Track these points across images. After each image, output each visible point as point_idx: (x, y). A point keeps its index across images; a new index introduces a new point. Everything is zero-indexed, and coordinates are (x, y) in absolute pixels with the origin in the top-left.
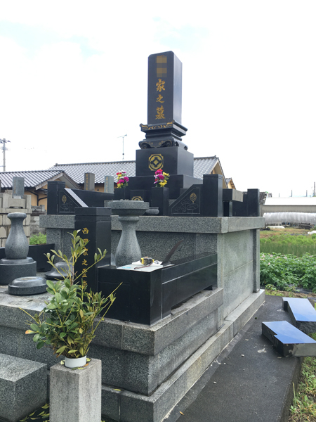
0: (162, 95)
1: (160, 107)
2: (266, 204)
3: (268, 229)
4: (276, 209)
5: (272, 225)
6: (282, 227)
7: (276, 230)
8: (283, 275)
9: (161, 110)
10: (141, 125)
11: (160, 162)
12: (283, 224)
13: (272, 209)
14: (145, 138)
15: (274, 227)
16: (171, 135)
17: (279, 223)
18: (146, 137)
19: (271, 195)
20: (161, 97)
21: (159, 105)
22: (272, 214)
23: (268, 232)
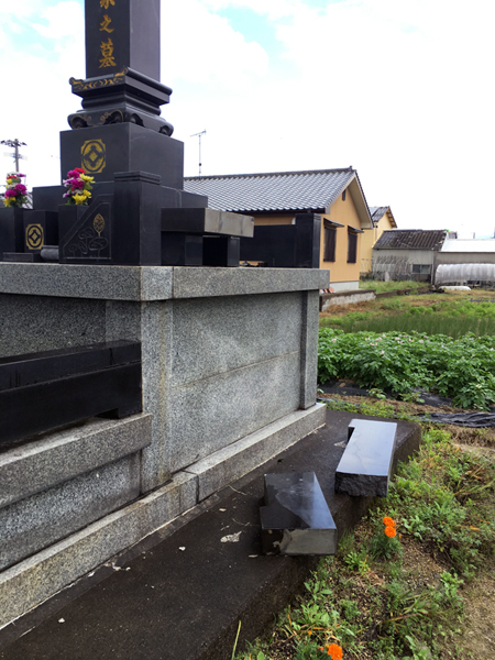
0: (110, 16)
1: (107, 42)
2: (443, 250)
3: (441, 291)
4: (460, 258)
5: (450, 284)
6: (467, 288)
7: (456, 293)
8: (408, 372)
9: (108, 47)
10: (72, 81)
11: (100, 155)
12: (470, 283)
13: (454, 258)
14: (81, 108)
15: (453, 288)
16: (123, 100)
17: (462, 282)
18: (83, 105)
19: (455, 235)
20: (108, 20)
21: (105, 36)
22: (452, 266)
23: (440, 296)
